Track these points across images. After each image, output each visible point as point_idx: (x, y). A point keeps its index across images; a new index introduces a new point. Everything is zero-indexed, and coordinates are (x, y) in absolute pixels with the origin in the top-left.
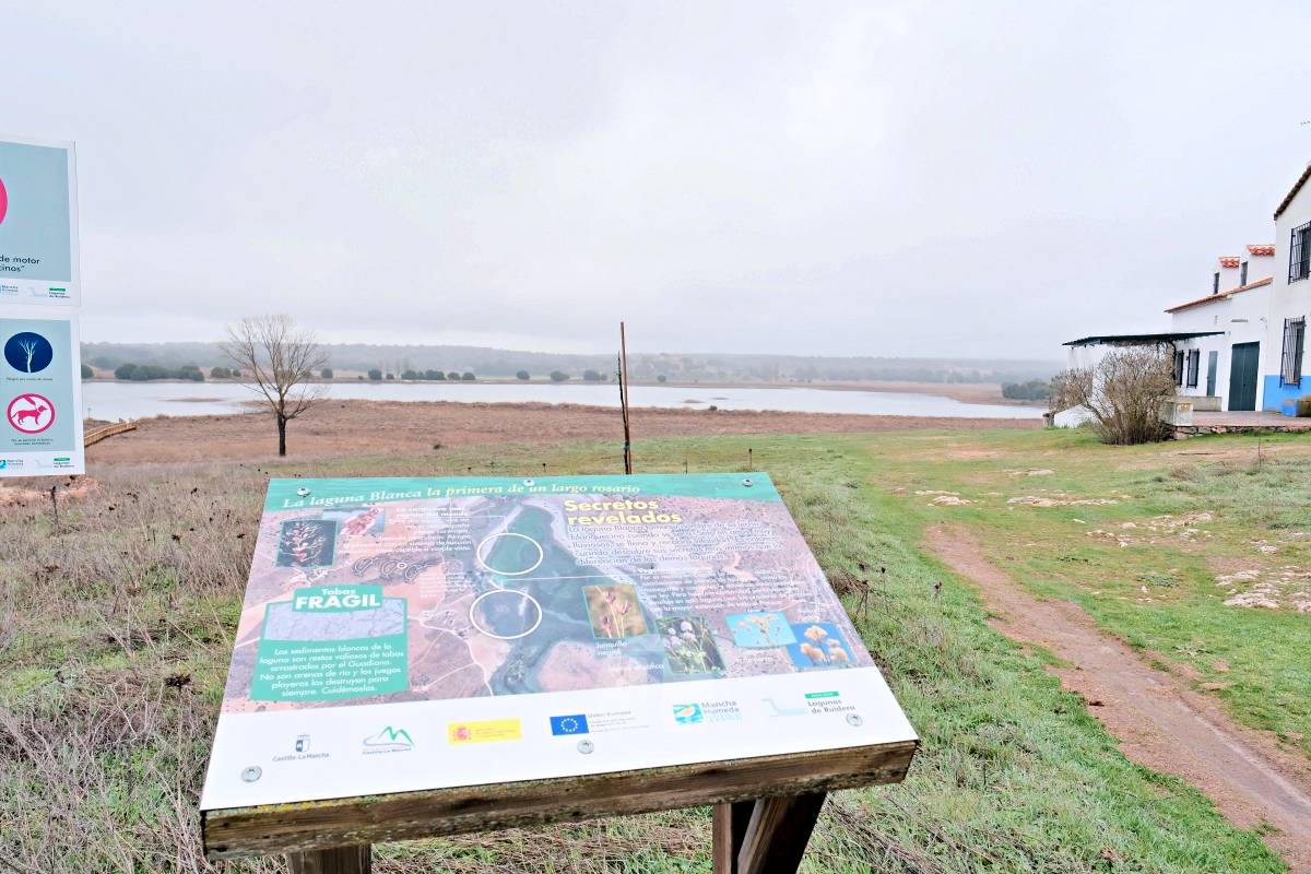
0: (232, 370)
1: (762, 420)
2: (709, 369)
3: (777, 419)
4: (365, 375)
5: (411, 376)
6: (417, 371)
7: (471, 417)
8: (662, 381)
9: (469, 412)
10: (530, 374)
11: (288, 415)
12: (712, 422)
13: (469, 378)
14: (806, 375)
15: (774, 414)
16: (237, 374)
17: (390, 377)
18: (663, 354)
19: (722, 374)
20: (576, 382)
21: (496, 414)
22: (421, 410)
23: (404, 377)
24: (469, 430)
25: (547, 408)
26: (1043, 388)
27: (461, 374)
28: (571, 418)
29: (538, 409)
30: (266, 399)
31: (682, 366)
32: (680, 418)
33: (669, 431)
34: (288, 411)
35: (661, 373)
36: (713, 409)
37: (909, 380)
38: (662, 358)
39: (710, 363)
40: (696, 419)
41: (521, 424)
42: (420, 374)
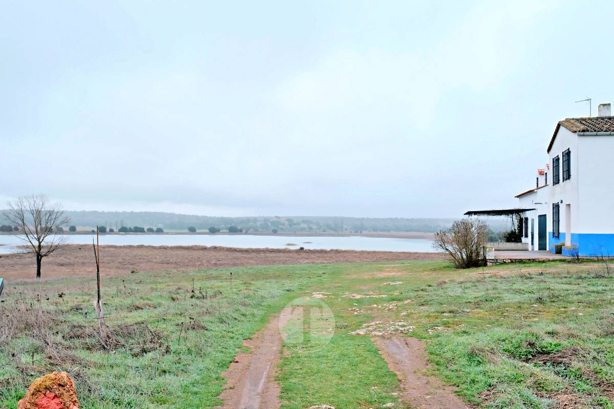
0: (13, 227)
1: (329, 255)
2: (304, 225)
3: (338, 255)
4: (96, 230)
5: (124, 230)
6: (128, 227)
7: (157, 255)
8: (275, 232)
9: (156, 252)
10: (196, 229)
11: (43, 254)
12: (300, 257)
13: (159, 231)
14: (359, 228)
15: (337, 251)
16: (16, 229)
17: (111, 231)
18: (276, 217)
19: (311, 228)
20: (224, 233)
21: (174, 253)
22: (128, 250)
23: (120, 231)
24: (155, 263)
25: (204, 249)
26: (492, 235)
27: (155, 229)
28: (217, 254)
29: (198, 250)
30: (30, 244)
31: (287, 223)
32: (281, 254)
33: (274, 262)
34: (43, 251)
35: (275, 228)
36: (302, 249)
37: (418, 231)
38: (276, 219)
39: (304, 222)
40: (291, 255)
41: (187, 259)
42: (130, 228)
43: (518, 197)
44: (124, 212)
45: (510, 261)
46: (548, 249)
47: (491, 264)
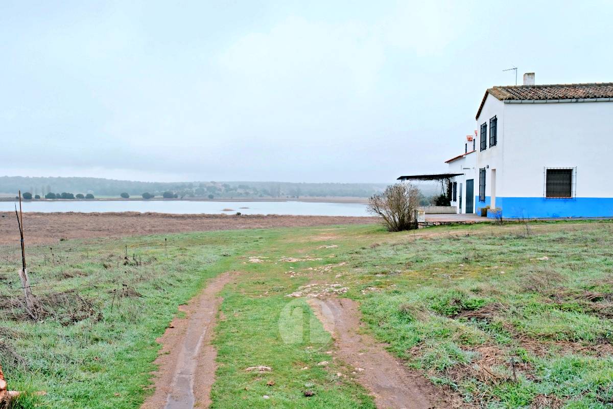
1: (266, 220)
2: (240, 191)
3: (275, 219)
5: (51, 197)
6: (56, 194)
7: (88, 222)
8: (211, 198)
9: (86, 219)
10: (129, 194)
12: (238, 222)
13: (90, 197)
14: (296, 193)
15: (274, 216)
17: (38, 197)
18: (212, 182)
19: (247, 194)
20: (159, 199)
21: (105, 219)
22: (56, 218)
23: (48, 197)
24: (87, 230)
25: (138, 215)
26: (423, 199)
27: (85, 195)
28: (152, 221)
29: (132, 216)
31: (223, 188)
32: (218, 220)
33: (211, 228)
35: (211, 193)
36: (239, 214)
37: (353, 196)
38: (212, 185)
39: (241, 187)
40: (228, 220)
41: (120, 226)
42: (58, 195)
43: (447, 162)
44: (50, 177)
45: (439, 224)
46: (474, 212)
47: (422, 227)
